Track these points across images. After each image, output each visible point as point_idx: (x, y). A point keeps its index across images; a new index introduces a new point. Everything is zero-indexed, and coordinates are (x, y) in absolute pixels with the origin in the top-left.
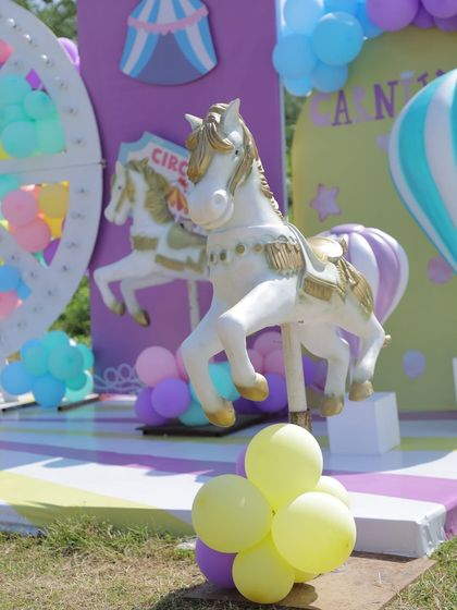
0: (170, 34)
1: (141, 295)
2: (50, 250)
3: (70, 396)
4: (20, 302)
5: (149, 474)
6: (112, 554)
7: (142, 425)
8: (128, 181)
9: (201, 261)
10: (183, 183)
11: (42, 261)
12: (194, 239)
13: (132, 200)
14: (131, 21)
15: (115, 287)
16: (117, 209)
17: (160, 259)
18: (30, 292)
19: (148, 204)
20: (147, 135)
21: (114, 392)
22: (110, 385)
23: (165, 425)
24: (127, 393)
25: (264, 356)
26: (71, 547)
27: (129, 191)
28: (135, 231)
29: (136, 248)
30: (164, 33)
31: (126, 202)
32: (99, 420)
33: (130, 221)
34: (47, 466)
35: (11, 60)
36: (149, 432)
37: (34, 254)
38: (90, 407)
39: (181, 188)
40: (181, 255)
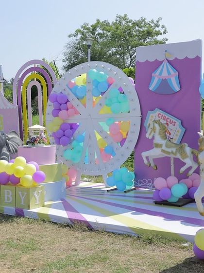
0: (165, 79)
1: (154, 160)
2: (123, 142)
3: (128, 188)
4: (112, 157)
5: (164, 220)
6: (162, 245)
7: (154, 201)
8: (154, 126)
9: (176, 152)
10: (167, 124)
11: (119, 144)
12: (173, 145)
13: (155, 132)
14: (153, 75)
15: (147, 158)
16: (150, 134)
17: (163, 151)
18: (115, 154)
19: (160, 134)
20: (157, 109)
21: (141, 187)
22: (140, 185)
23: (162, 202)
24: (145, 188)
25: (193, 181)
26: (150, 242)
27: (154, 129)
28: (155, 141)
29: (155, 147)
30: (164, 79)
31: (153, 132)
32: (135, 197)
33: (153, 138)
34: (132, 214)
35: (114, 84)
36: (157, 203)
37: (117, 143)
38: (133, 191)
39: (167, 126)
40: (170, 150)
